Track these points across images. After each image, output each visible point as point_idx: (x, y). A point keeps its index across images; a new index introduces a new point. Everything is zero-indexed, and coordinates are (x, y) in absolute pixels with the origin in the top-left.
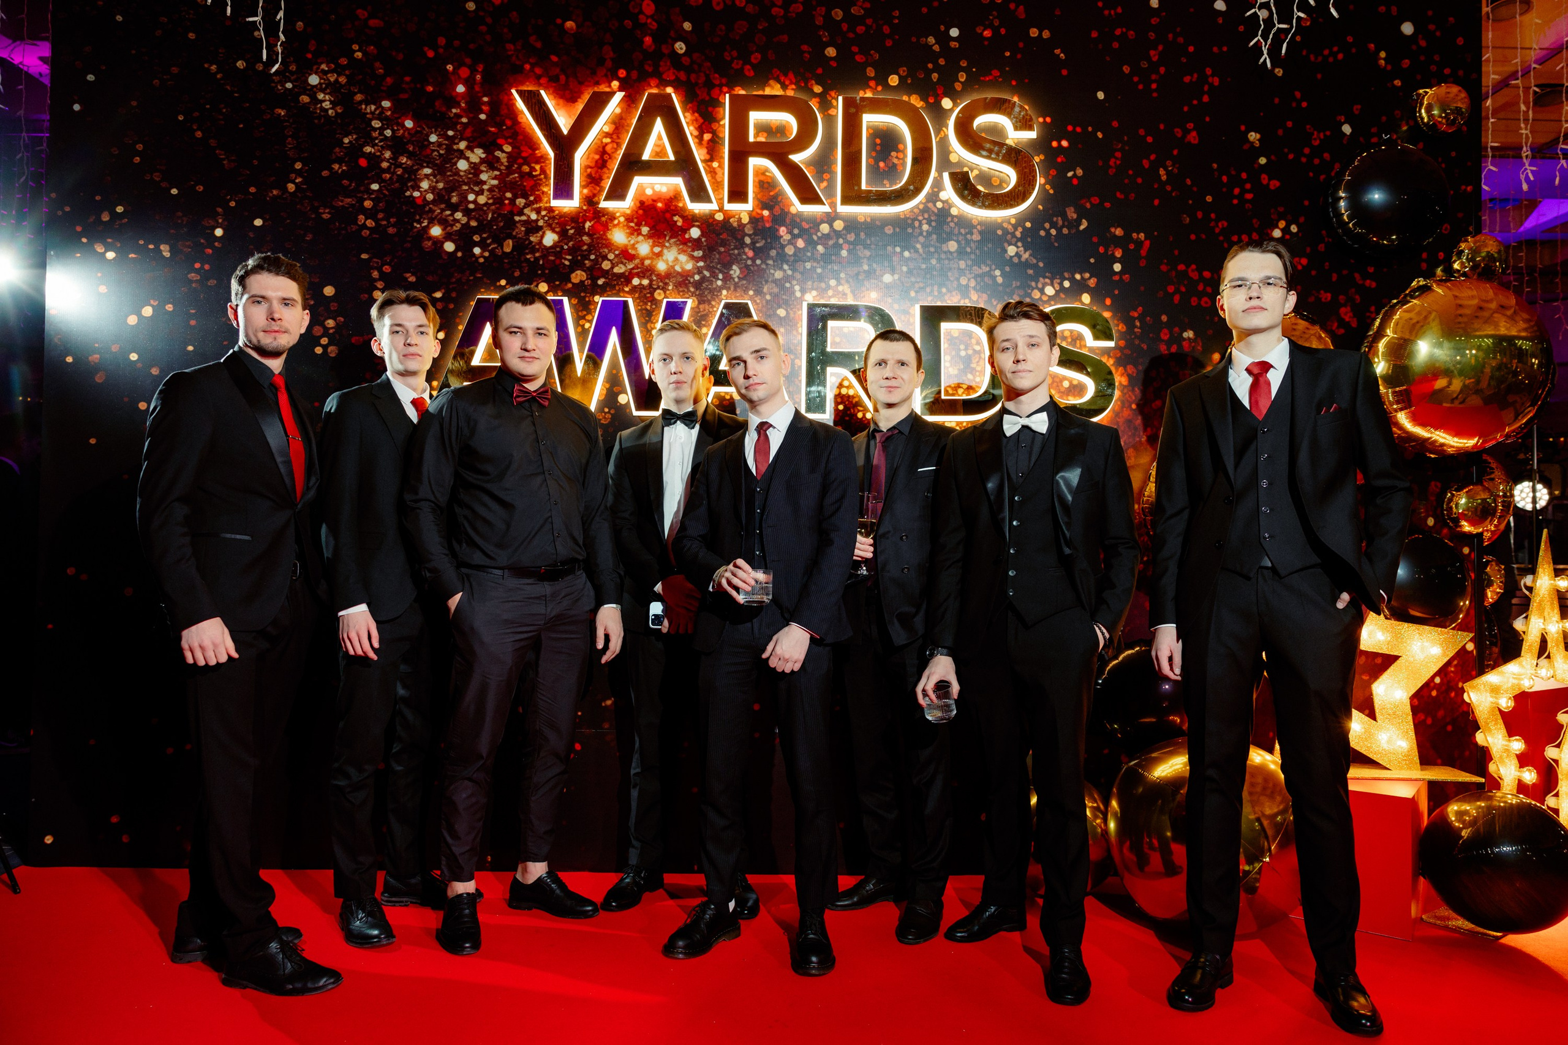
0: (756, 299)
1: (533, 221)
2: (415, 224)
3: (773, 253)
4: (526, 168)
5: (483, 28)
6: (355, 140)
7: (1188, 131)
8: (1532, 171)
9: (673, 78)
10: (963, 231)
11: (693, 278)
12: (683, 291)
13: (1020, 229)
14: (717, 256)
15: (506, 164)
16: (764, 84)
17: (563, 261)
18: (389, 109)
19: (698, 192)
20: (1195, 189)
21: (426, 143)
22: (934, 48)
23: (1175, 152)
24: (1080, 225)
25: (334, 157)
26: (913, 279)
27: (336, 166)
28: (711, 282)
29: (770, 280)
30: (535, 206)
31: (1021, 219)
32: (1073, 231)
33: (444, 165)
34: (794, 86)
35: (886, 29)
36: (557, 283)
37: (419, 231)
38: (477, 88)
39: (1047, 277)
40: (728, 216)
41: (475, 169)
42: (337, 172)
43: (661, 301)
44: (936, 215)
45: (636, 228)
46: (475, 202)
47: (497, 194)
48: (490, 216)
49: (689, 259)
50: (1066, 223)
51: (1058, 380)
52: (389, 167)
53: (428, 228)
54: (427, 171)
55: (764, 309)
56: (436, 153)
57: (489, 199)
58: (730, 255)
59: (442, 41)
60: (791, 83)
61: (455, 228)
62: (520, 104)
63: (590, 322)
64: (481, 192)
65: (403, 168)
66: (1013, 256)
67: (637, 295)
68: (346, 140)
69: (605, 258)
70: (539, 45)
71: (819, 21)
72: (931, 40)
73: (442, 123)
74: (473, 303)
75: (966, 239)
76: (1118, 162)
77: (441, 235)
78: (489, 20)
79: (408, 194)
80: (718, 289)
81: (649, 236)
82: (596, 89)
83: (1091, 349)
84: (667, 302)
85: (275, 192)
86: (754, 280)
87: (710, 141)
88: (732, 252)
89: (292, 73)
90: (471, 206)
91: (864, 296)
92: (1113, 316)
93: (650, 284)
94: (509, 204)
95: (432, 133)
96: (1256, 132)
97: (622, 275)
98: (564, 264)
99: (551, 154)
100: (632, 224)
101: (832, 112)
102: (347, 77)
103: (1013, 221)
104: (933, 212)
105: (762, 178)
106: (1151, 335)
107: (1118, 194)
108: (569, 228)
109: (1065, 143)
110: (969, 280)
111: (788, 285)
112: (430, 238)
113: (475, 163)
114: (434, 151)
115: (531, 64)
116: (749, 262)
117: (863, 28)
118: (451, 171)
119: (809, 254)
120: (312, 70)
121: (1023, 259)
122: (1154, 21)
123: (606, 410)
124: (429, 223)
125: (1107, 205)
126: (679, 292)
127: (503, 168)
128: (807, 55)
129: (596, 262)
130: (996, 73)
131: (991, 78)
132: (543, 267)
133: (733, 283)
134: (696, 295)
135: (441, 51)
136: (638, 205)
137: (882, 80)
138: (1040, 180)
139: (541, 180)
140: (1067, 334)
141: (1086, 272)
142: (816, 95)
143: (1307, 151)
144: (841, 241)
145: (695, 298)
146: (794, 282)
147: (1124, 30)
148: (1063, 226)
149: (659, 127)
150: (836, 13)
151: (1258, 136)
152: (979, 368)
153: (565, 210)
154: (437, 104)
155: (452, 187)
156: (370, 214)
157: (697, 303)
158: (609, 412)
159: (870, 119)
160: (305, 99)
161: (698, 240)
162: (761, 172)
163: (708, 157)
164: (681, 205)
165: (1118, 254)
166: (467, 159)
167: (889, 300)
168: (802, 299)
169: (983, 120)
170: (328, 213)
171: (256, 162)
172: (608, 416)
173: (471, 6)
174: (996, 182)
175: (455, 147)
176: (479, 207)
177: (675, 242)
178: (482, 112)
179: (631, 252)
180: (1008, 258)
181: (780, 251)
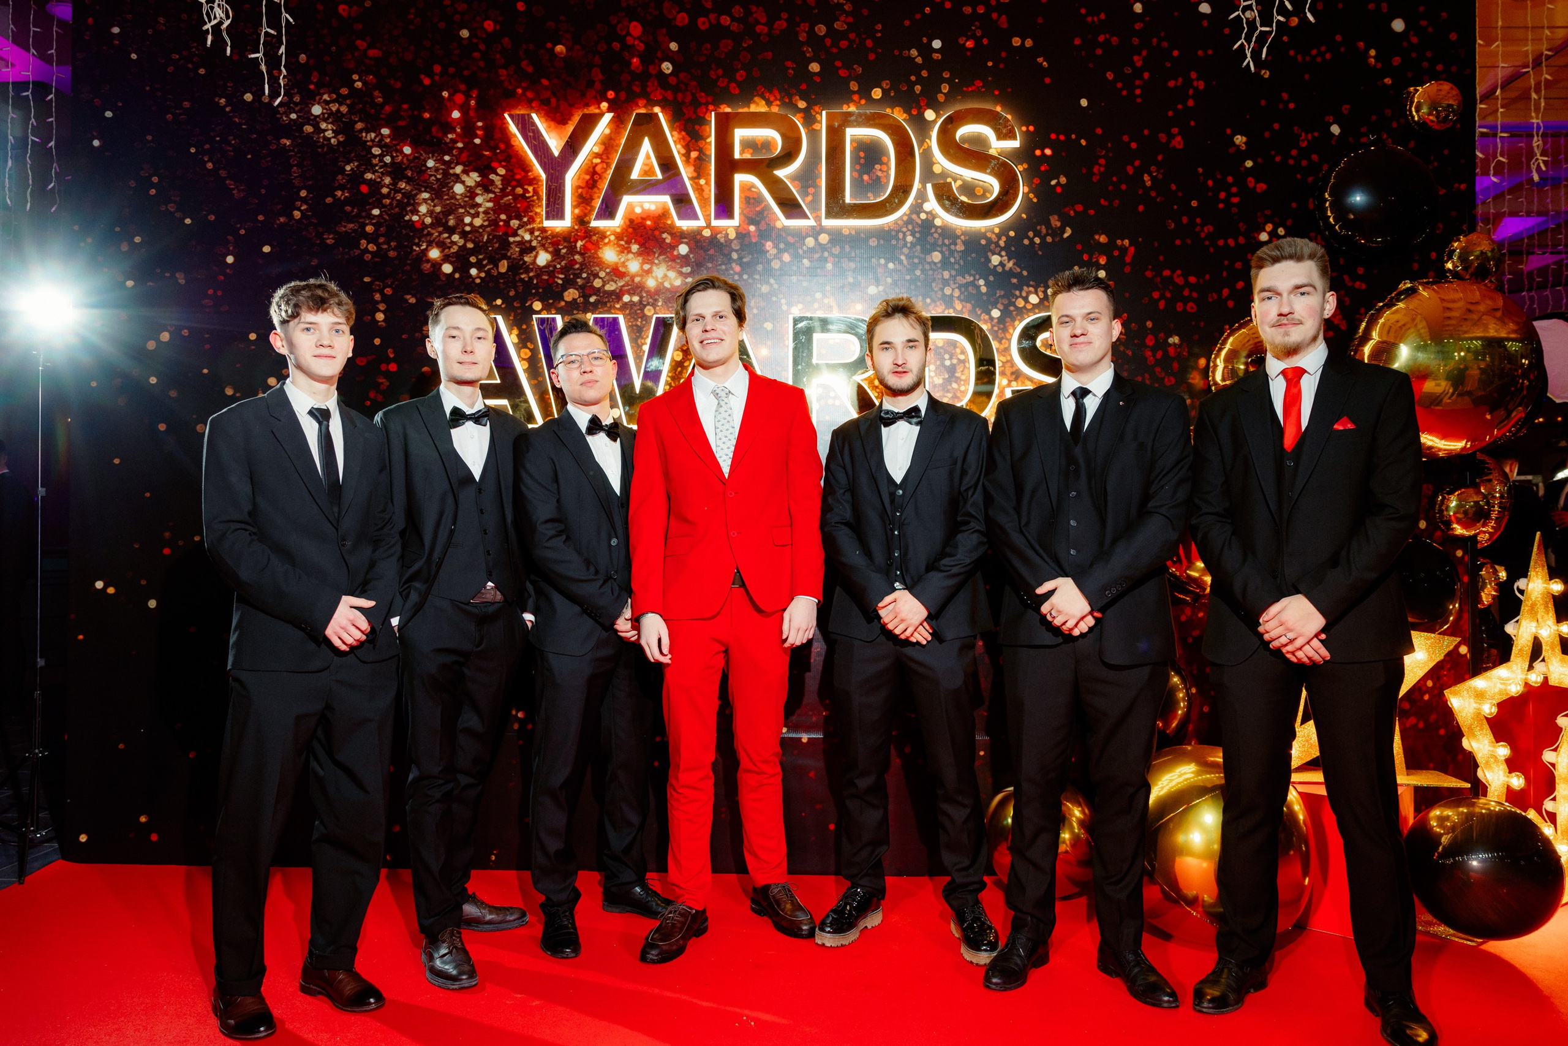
1: (526, 241)
2: (414, 247)
3: (760, 267)
4: (519, 191)
5: (477, 55)
6: (357, 166)
7: (1173, 136)
8: (1544, 162)
9: (660, 97)
10: (947, 242)
13: (1004, 238)
15: (500, 186)
16: (748, 101)
17: (556, 280)
18: (389, 136)
19: (685, 209)
20: (1180, 194)
21: (424, 168)
22: (916, 60)
23: (1160, 158)
24: (1064, 232)
25: (337, 184)
27: (339, 193)
29: (757, 294)
30: (529, 227)
31: (1004, 229)
32: (1057, 239)
33: (441, 189)
34: (778, 103)
35: (869, 43)
36: (551, 301)
37: (417, 255)
38: (472, 113)
39: (1031, 286)
40: (715, 231)
41: (471, 193)
42: (340, 198)
43: (651, 317)
44: (920, 226)
45: (626, 246)
46: (471, 224)
47: (491, 216)
48: (486, 237)
49: (677, 275)
50: (1050, 232)
52: (389, 193)
53: (426, 251)
54: (426, 195)
56: (433, 178)
57: (484, 221)
60: (776, 99)
61: (452, 250)
62: (513, 128)
64: (477, 215)
65: (402, 193)
66: (997, 266)
67: (627, 312)
68: (348, 168)
69: (596, 276)
70: (530, 69)
71: (802, 37)
72: (914, 52)
73: (438, 148)
75: (950, 249)
76: (1102, 169)
77: (439, 257)
78: (482, 47)
79: (407, 218)
81: (639, 254)
82: (586, 111)
84: (657, 317)
85: (282, 220)
87: (696, 159)
89: (296, 104)
90: (468, 229)
91: (849, 308)
93: (640, 301)
94: (504, 225)
95: (429, 158)
96: (1242, 135)
97: (612, 293)
98: (557, 283)
99: (543, 176)
100: (622, 243)
101: (816, 126)
102: (348, 106)
103: (997, 230)
104: (917, 223)
105: (748, 194)
106: (1136, 341)
107: (1102, 201)
108: (561, 247)
109: (1048, 152)
110: (953, 290)
111: (774, 299)
112: (428, 261)
113: (470, 187)
114: (431, 175)
115: (523, 89)
117: (847, 43)
118: (448, 194)
119: (795, 268)
120: (315, 101)
121: (1007, 268)
122: (1138, 26)
124: (427, 246)
125: (1092, 212)
127: (497, 190)
128: (790, 71)
129: (587, 280)
130: (979, 83)
131: (974, 88)
132: (536, 287)
136: (628, 223)
137: (865, 93)
138: (1022, 189)
139: (533, 201)
142: (800, 110)
143: (1294, 152)
144: (826, 254)
146: (781, 296)
147: (1107, 36)
148: (1047, 234)
149: (646, 146)
150: (819, 29)
151: (1244, 139)
152: (963, 377)
153: (557, 230)
154: (434, 130)
155: (449, 211)
156: (372, 238)
159: (852, 133)
160: (309, 129)
161: (686, 257)
162: (747, 188)
163: (695, 175)
164: (669, 222)
165: (1103, 261)
166: (463, 183)
168: (787, 313)
169: (964, 131)
170: (332, 239)
171: (263, 191)
173: (465, 33)
174: (979, 192)
175: (451, 171)
176: (475, 229)
177: (664, 259)
178: (477, 136)
179: (622, 269)
180: (992, 267)
181: (766, 265)
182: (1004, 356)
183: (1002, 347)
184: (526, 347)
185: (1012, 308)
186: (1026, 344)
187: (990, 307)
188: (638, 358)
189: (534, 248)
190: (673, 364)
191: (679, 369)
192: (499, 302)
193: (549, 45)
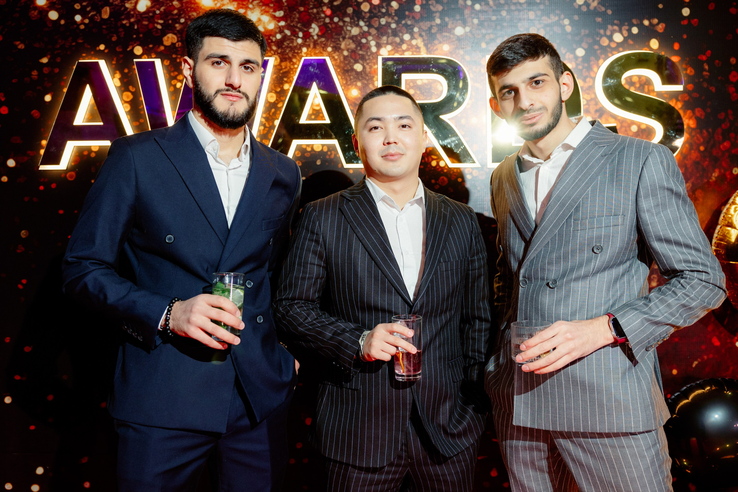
0: (334, 55)
3: (350, 10)
11: (275, 37)
14: (297, 15)
17: (156, 25)
26: (484, 31)
28: (292, 41)
29: (347, 36)
36: (151, 46)
39: (616, 25)
49: (271, 19)
51: (625, 124)
55: (342, 65)
58: (309, 14)
66: (582, 5)
74: (74, 67)
77: (45, 5)
80: (298, 47)
83: (659, 94)
86: (332, 37)
88: (310, 11)
91: (437, 49)
92: (681, 61)
98: (156, 28)
106: (719, 78)
111: (364, 41)
112: (36, 7)
116: (327, 20)
119: (384, 10)
121: (592, 8)
132: (137, 32)
133: (313, 40)
134: (278, 53)
140: (635, 79)
141: (654, 17)
145: (277, 56)
146: (370, 38)
157: (279, 60)
167: (461, 52)
168: (377, 54)
177: (258, 4)
180: (577, 7)
181: (356, 9)
182: (588, 94)
183: (586, 85)
184: (128, 90)
185: (596, 47)
186: (611, 81)
187: (574, 46)
190: (268, 105)
191: (273, 110)
192: (102, 47)
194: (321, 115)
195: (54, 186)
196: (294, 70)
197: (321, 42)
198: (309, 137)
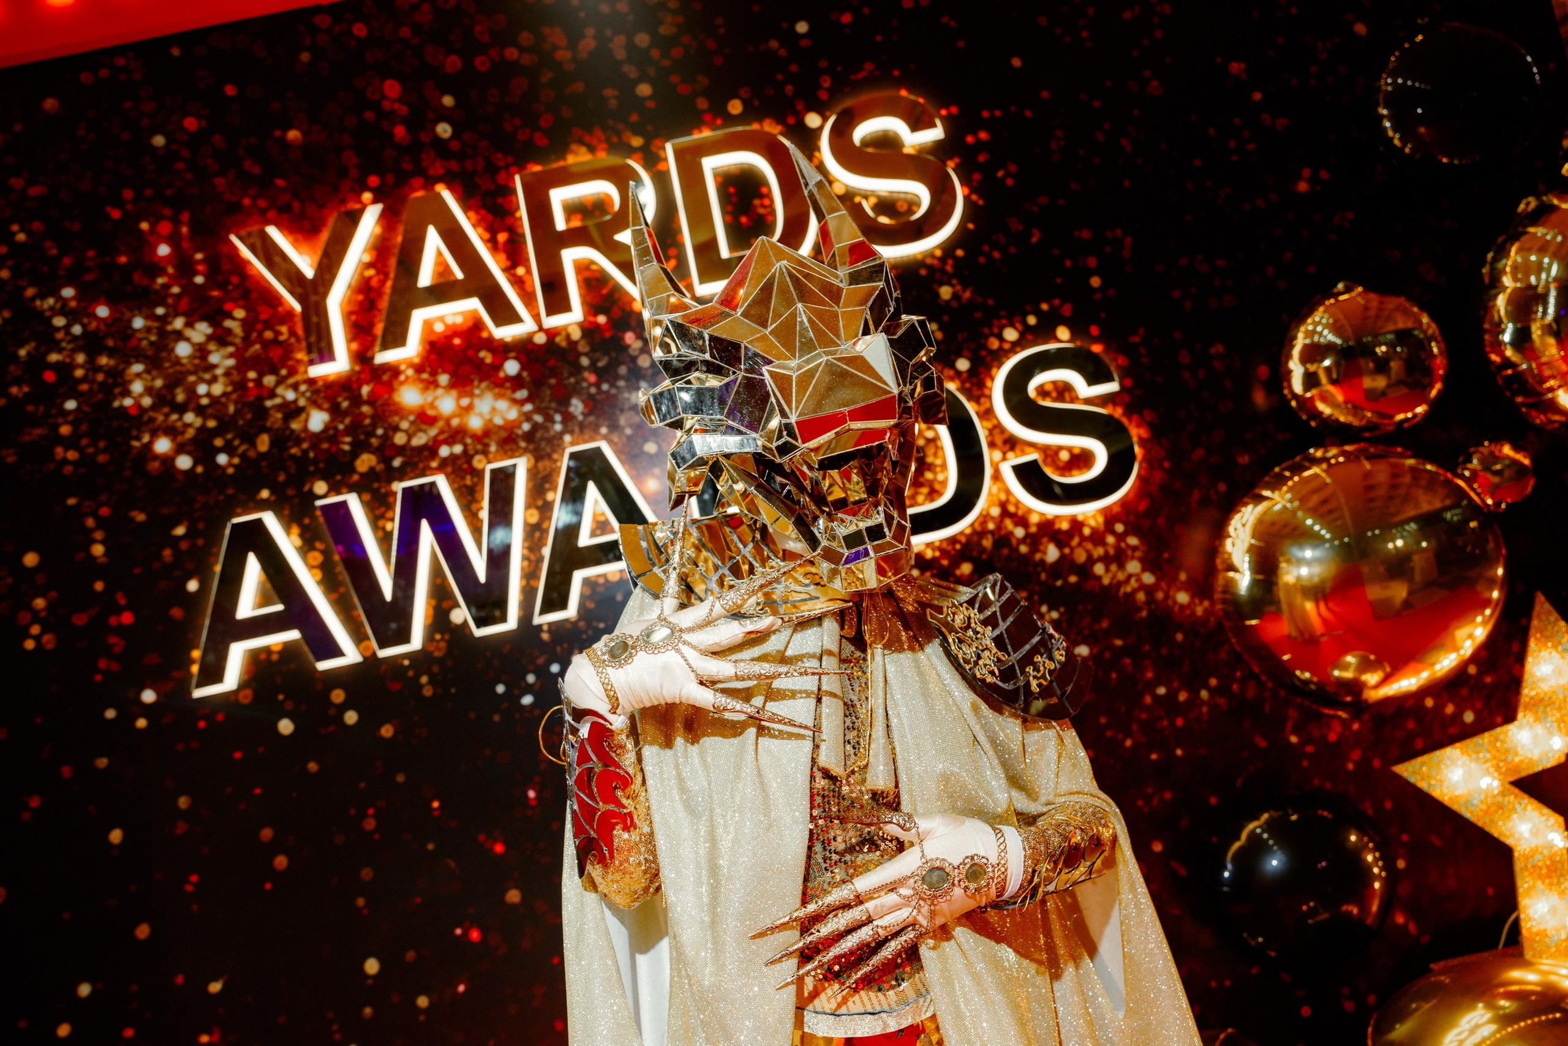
0: (611, 437)
1: (290, 402)
2: (133, 443)
3: (623, 370)
4: (269, 335)
5: (180, 166)
6: (35, 348)
7: (1146, 82)
9: (441, 171)
11: (522, 428)
12: (511, 450)
13: (950, 262)
14: (548, 392)
15: (242, 334)
16: (562, 153)
17: (341, 446)
18: (74, 298)
19: (504, 313)
21: (129, 332)
22: (779, 53)
23: (1136, 113)
24: (1030, 236)
25: (10, 378)
27: (14, 390)
28: (547, 429)
29: (626, 407)
30: (291, 381)
31: (948, 247)
32: (1023, 248)
33: (158, 356)
34: (604, 146)
35: (711, 45)
37: (140, 451)
38: (185, 244)
39: (1003, 317)
40: (551, 334)
41: (201, 352)
42: (17, 397)
43: (483, 471)
45: (431, 379)
46: (208, 395)
47: (236, 377)
48: (232, 408)
49: (510, 404)
50: (1011, 240)
51: (1050, 453)
52: (86, 375)
53: (150, 444)
54: (138, 368)
55: (626, 449)
56: (145, 342)
57: (226, 386)
58: (565, 387)
59: (128, 194)
60: (600, 142)
61: (187, 436)
62: (245, 252)
63: (392, 520)
64: (214, 379)
65: (104, 372)
66: (950, 300)
67: (449, 469)
68: (23, 352)
69: (396, 429)
70: (256, 170)
71: (620, 54)
72: (774, 44)
73: (145, 300)
74: (228, 531)
76: (1062, 143)
77: (170, 450)
78: (186, 154)
79: (116, 404)
80: (558, 436)
81: (452, 386)
82: (341, 210)
83: (1088, 401)
84: (493, 471)
86: (604, 412)
87: (507, 242)
88: (566, 381)
90: (205, 401)
93: (465, 451)
94: (255, 386)
95: (135, 316)
96: (1238, 61)
97: (424, 447)
98: (343, 450)
99: (297, 307)
100: (425, 376)
101: (661, 167)
102: (11, 269)
103: (938, 253)
105: (587, 274)
106: (1164, 362)
108: (340, 399)
109: (983, 135)
112: (156, 457)
113: (200, 344)
114: (141, 340)
115: (251, 197)
116: (593, 390)
117: (680, 49)
118: (169, 360)
121: (964, 300)
123: (438, 637)
124: (151, 437)
125: (1061, 202)
126: (505, 452)
127: (238, 341)
128: (612, 101)
129: (386, 438)
130: (869, 66)
131: (864, 74)
132: (315, 461)
133: (577, 423)
134: (530, 452)
135: (129, 207)
136: (428, 347)
137: (719, 110)
138: (960, 192)
139: (291, 345)
140: (1049, 387)
141: (1053, 298)
142: (636, 150)
143: (1314, 69)
145: (529, 456)
148: (1008, 244)
149: (433, 241)
150: (641, 40)
151: (1243, 66)
152: (938, 462)
153: (331, 378)
154: (136, 277)
155: (173, 382)
156: (69, 443)
157: (532, 461)
158: (442, 639)
159: (712, 164)
161: (518, 377)
162: (582, 268)
163: (508, 263)
164: (485, 335)
166: (188, 340)
169: (863, 131)
172: (442, 645)
173: (159, 140)
174: (902, 207)
175: (169, 328)
176: (214, 400)
177: (487, 386)
178: (196, 273)
179: (431, 412)
180: (944, 303)
181: (631, 365)
182: (988, 420)
183: (982, 409)
184: (312, 548)
185: (983, 353)
186: (1015, 397)
187: (953, 358)
188: (476, 531)
189: (302, 410)
190: (528, 528)
192: (265, 494)
193: (278, 133)
194: (609, 527)
195: (220, 717)
196: (557, 471)
197: (590, 423)
198: (598, 562)
